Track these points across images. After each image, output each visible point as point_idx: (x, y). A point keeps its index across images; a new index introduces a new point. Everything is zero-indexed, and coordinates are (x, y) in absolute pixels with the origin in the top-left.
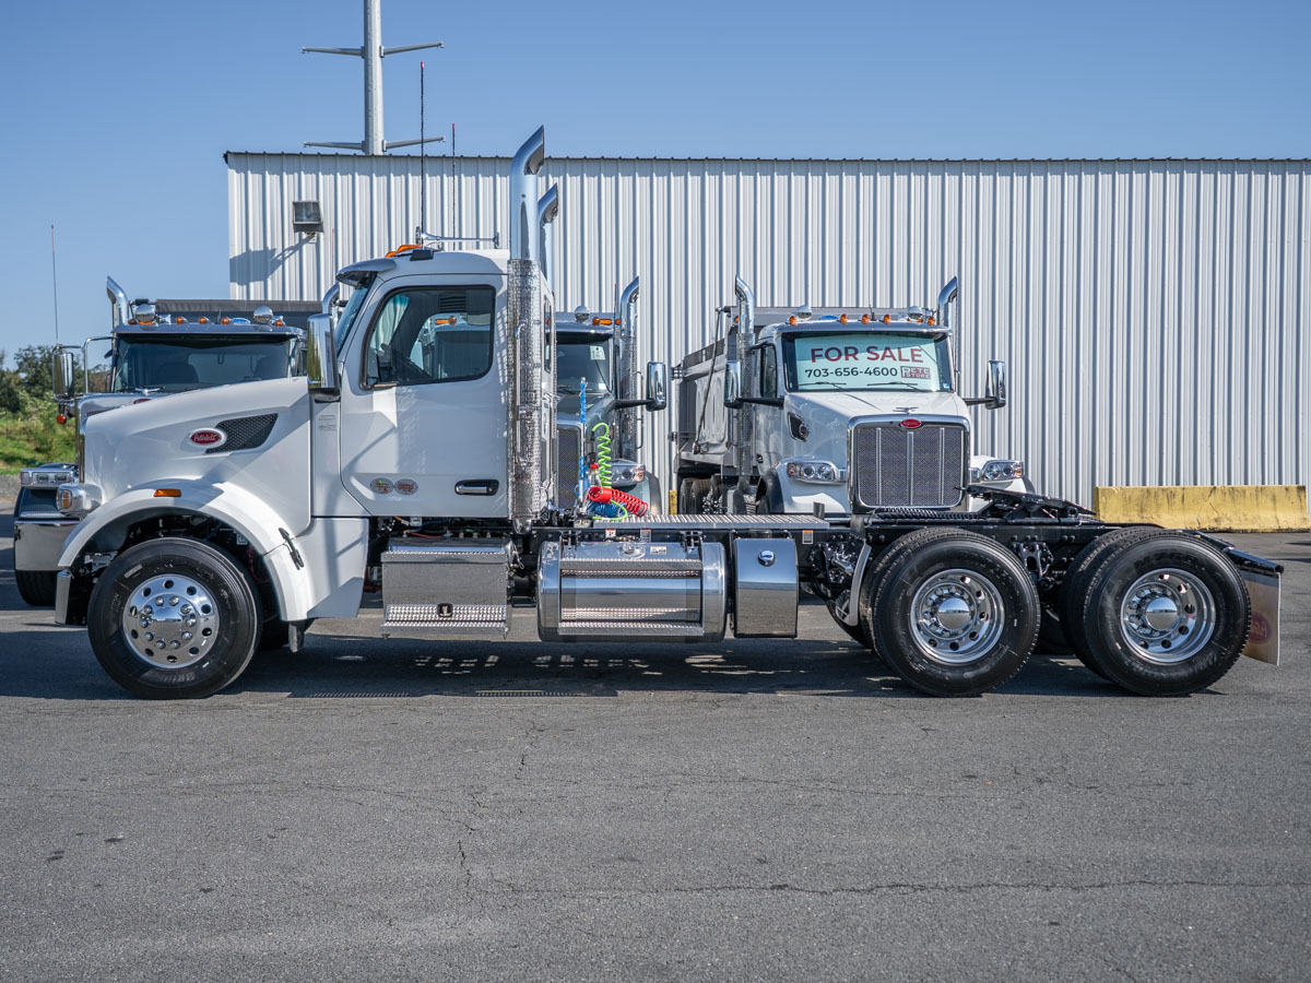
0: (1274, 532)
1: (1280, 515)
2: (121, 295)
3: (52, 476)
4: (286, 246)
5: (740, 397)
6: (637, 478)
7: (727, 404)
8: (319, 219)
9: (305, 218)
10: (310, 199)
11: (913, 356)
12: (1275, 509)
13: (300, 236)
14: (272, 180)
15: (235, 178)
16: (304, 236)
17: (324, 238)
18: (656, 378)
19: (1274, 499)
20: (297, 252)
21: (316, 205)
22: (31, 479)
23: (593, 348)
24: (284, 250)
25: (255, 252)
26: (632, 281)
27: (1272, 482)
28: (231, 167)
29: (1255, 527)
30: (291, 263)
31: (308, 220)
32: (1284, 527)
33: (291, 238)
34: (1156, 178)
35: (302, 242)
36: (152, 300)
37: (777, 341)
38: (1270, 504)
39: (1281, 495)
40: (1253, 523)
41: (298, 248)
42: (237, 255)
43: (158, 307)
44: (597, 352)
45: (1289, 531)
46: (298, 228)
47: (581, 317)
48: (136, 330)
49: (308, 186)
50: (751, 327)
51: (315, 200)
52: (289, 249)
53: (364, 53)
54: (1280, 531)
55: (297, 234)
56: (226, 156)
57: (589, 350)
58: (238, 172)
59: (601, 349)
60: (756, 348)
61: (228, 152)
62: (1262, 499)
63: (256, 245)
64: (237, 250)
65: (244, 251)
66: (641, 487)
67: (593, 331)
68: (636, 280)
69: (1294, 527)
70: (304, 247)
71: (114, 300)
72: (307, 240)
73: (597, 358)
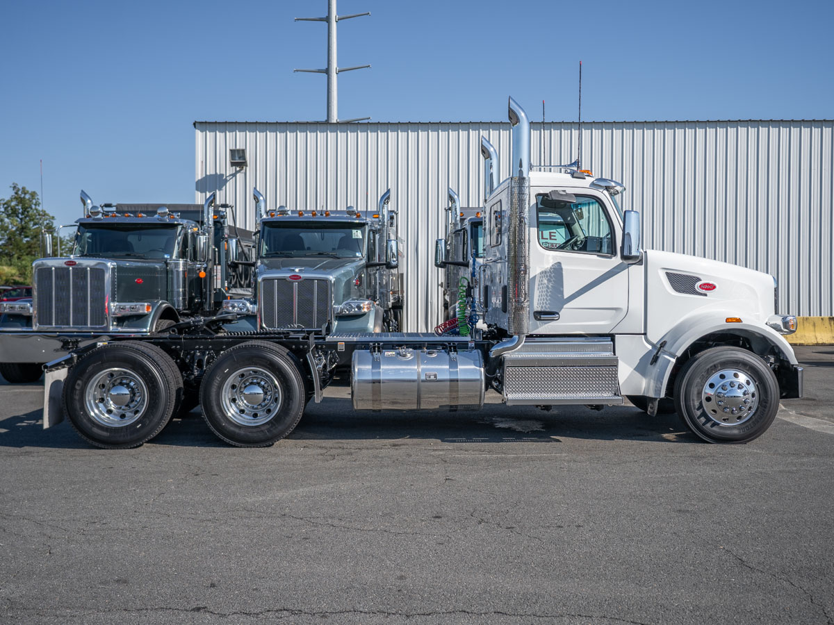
0: (814, 345)
1: (818, 335)
2: (89, 201)
3: (17, 306)
4: (228, 174)
5: (444, 260)
6: (366, 310)
7: (437, 265)
8: (245, 159)
9: (237, 158)
10: (241, 148)
11: (551, 236)
12: (815, 331)
13: (236, 169)
14: (220, 135)
15: (199, 135)
16: (238, 169)
17: (249, 169)
18: (392, 250)
19: (814, 325)
20: (234, 178)
21: (243, 151)
22: (5, 308)
23: (354, 231)
24: (226, 177)
25: (211, 175)
26: (386, 191)
27: (815, 314)
28: (197, 130)
29: (802, 342)
30: (230, 185)
31: (238, 159)
32: (820, 342)
33: (230, 170)
34: (742, 130)
35: (237, 172)
36: (114, 204)
37: (468, 228)
38: (812, 328)
39: (819, 323)
40: (801, 339)
41: (234, 175)
42: (200, 178)
43: (117, 208)
44: (357, 234)
45: (823, 345)
46: (233, 164)
47: (351, 213)
48: (90, 221)
49: (240, 139)
50: (458, 218)
51: (244, 148)
52: (230, 175)
53: (327, 71)
54: (817, 344)
55: (234, 167)
56: (194, 124)
57: (352, 232)
58: (201, 132)
59: (359, 232)
60: (460, 230)
61: (196, 122)
62: (807, 325)
63: (210, 171)
64: (199, 176)
65: (204, 176)
66: (369, 315)
67: (357, 221)
68: (388, 191)
69: (827, 342)
70: (238, 175)
71: (84, 204)
72: (239, 171)
73: (356, 237)
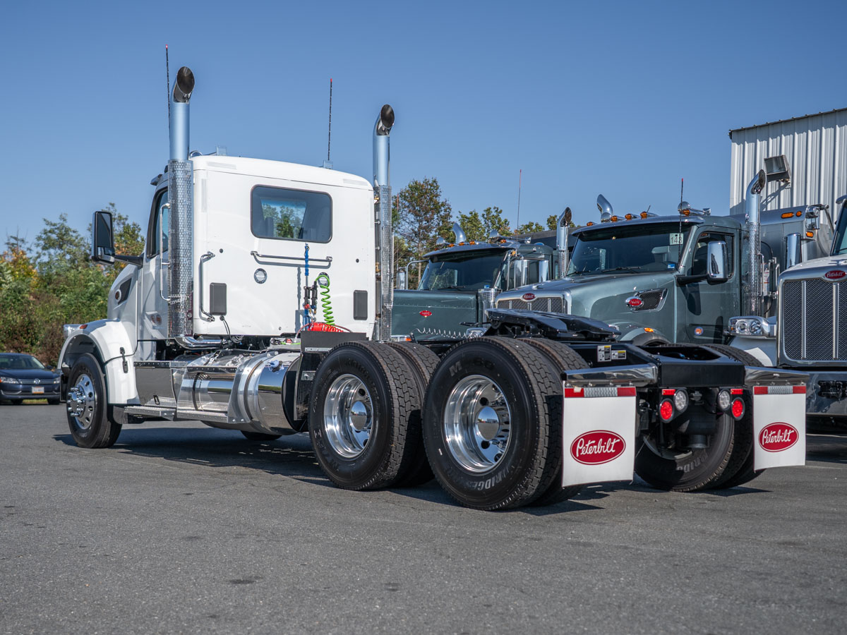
4: (769, 194)
8: (785, 169)
9: (775, 170)
10: (775, 155)
13: (779, 184)
14: (761, 145)
15: (736, 148)
16: (782, 184)
20: (777, 197)
21: (783, 158)
24: (767, 197)
28: (733, 142)
31: (777, 171)
33: (773, 187)
35: (780, 189)
41: (777, 194)
42: (735, 205)
49: (786, 144)
52: (771, 196)
55: (776, 182)
56: (730, 133)
58: (738, 144)
61: (732, 130)
64: (736, 200)
65: (740, 201)
70: (782, 192)
72: (784, 187)
